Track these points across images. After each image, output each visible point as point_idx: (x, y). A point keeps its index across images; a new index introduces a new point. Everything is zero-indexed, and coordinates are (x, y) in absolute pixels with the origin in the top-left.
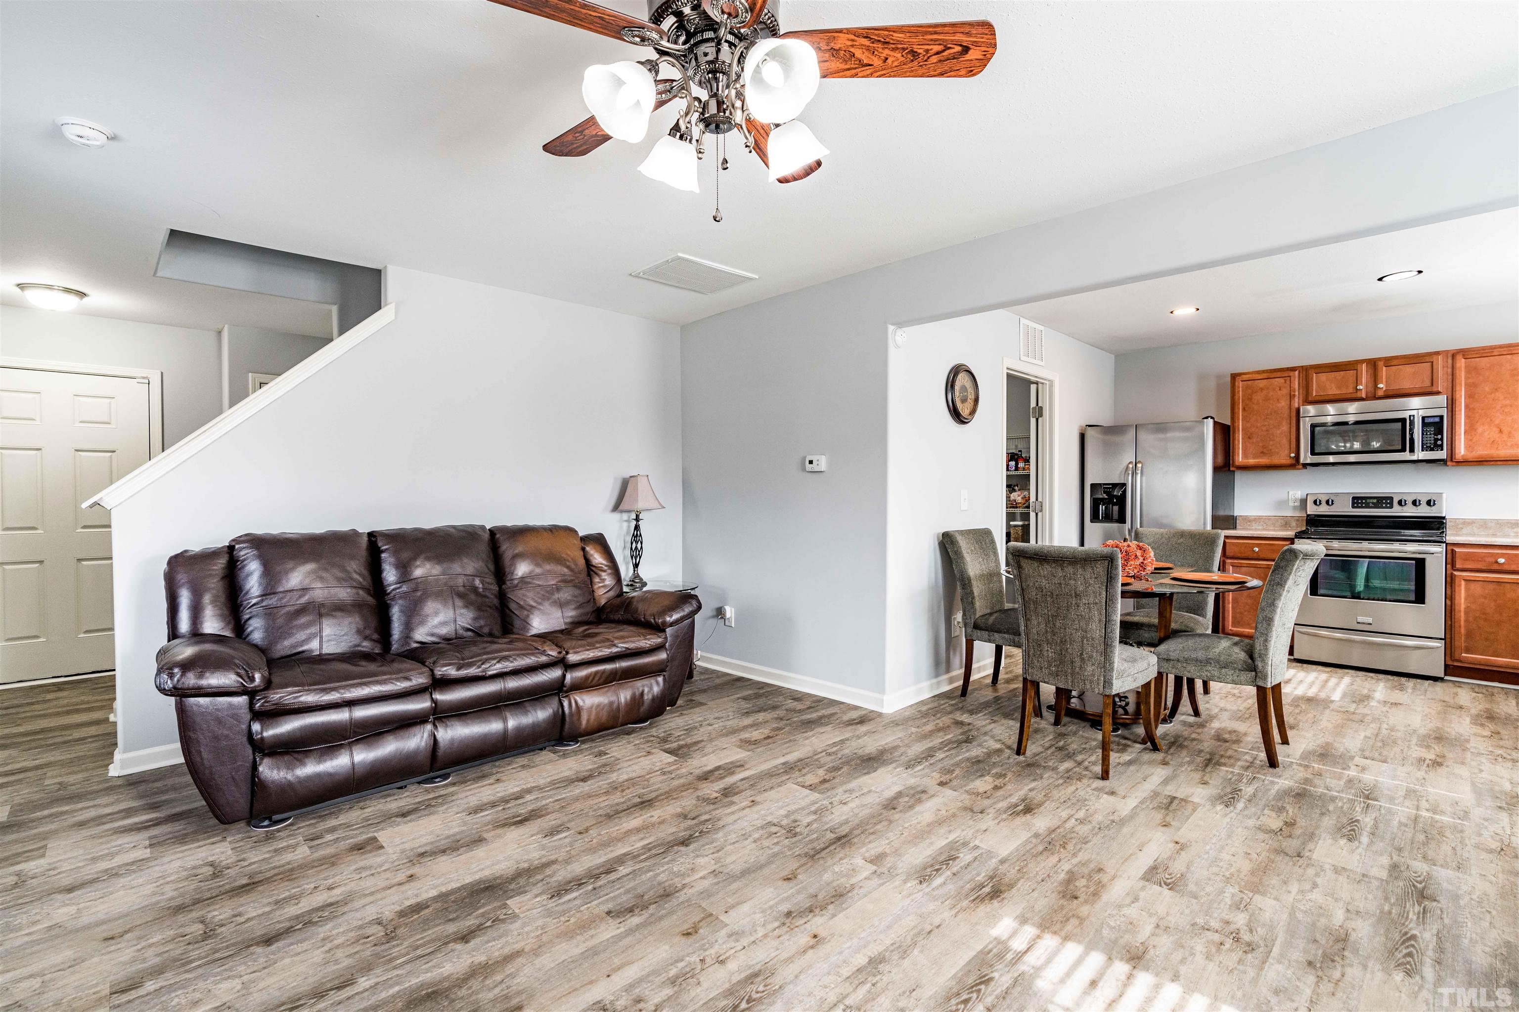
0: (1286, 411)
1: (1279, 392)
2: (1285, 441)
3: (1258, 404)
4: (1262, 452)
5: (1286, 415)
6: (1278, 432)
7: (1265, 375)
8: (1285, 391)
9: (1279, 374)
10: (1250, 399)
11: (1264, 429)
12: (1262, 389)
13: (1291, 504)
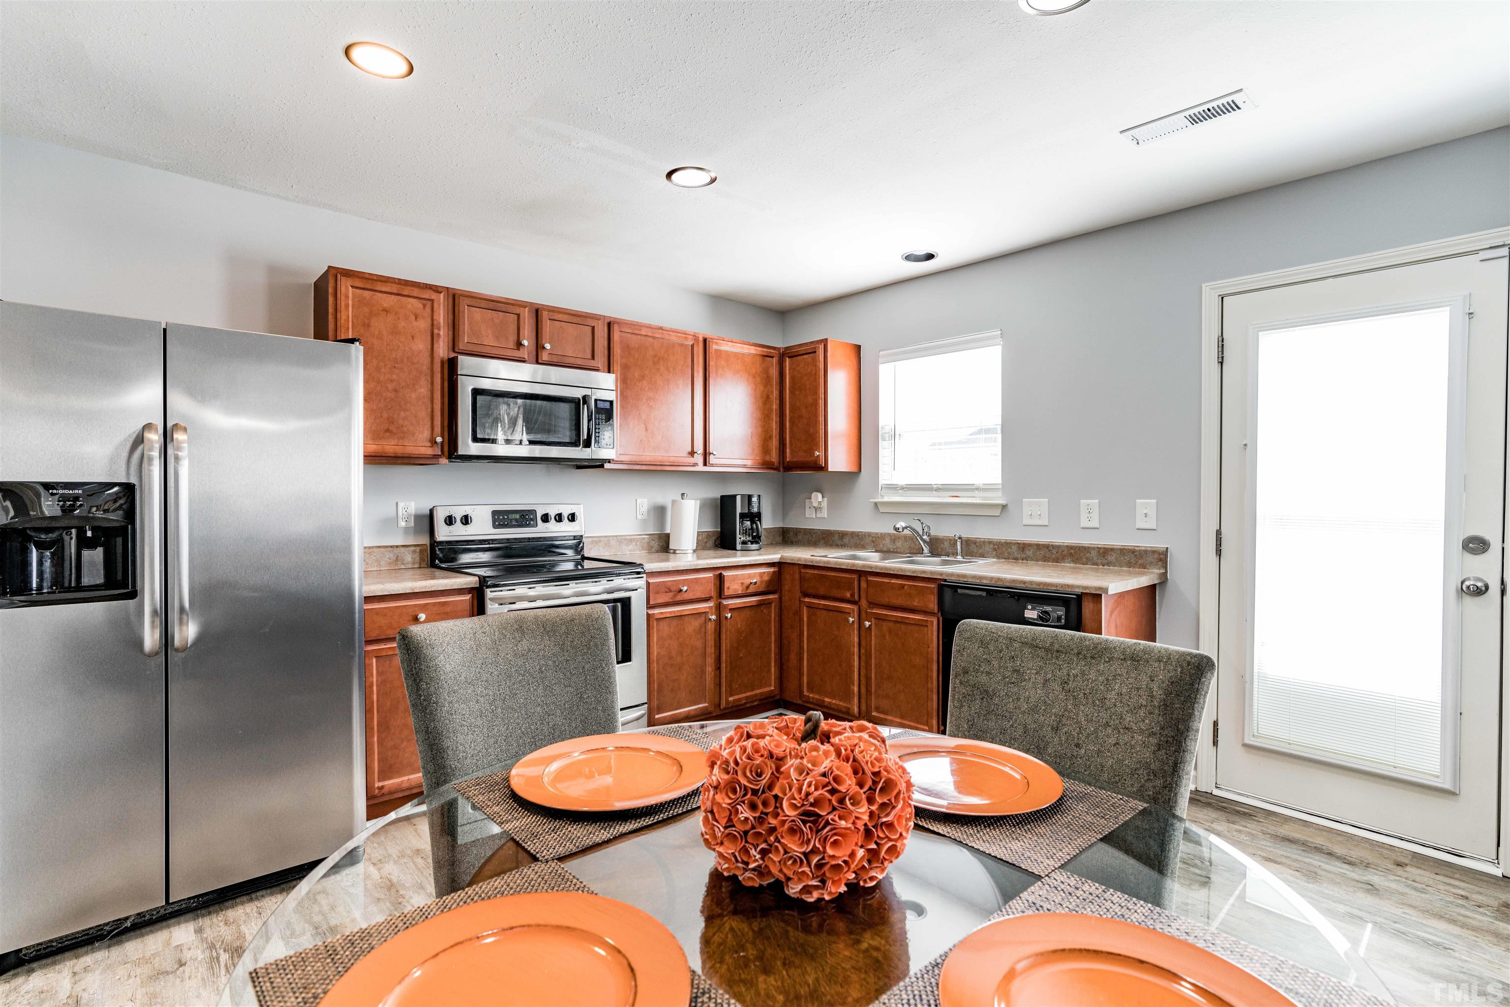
0: (425, 360)
1: (414, 323)
2: (424, 414)
3: (380, 337)
4: (388, 430)
5: (425, 368)
6: (413, 396)
7: (394, 288)
8: (423, 324)
9: (416, 292)
10: (368, 326)
11: (390, 386)
12: (386, 311)
13: (403, 524)
